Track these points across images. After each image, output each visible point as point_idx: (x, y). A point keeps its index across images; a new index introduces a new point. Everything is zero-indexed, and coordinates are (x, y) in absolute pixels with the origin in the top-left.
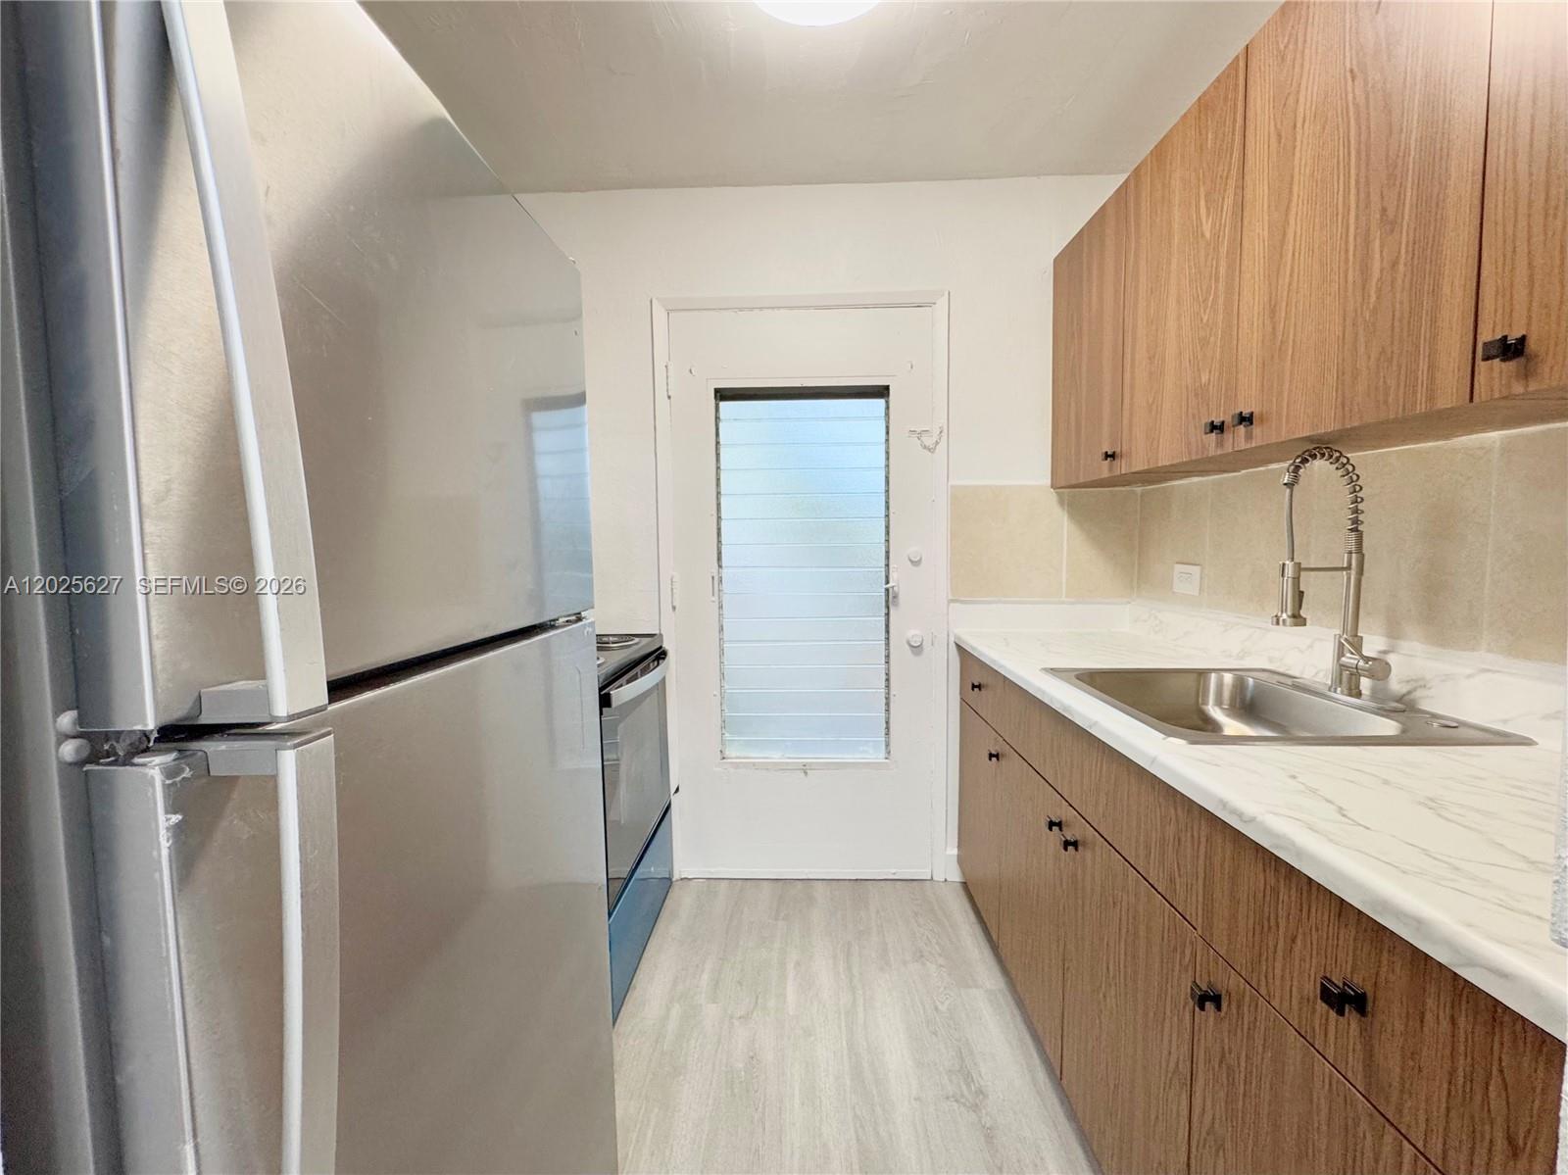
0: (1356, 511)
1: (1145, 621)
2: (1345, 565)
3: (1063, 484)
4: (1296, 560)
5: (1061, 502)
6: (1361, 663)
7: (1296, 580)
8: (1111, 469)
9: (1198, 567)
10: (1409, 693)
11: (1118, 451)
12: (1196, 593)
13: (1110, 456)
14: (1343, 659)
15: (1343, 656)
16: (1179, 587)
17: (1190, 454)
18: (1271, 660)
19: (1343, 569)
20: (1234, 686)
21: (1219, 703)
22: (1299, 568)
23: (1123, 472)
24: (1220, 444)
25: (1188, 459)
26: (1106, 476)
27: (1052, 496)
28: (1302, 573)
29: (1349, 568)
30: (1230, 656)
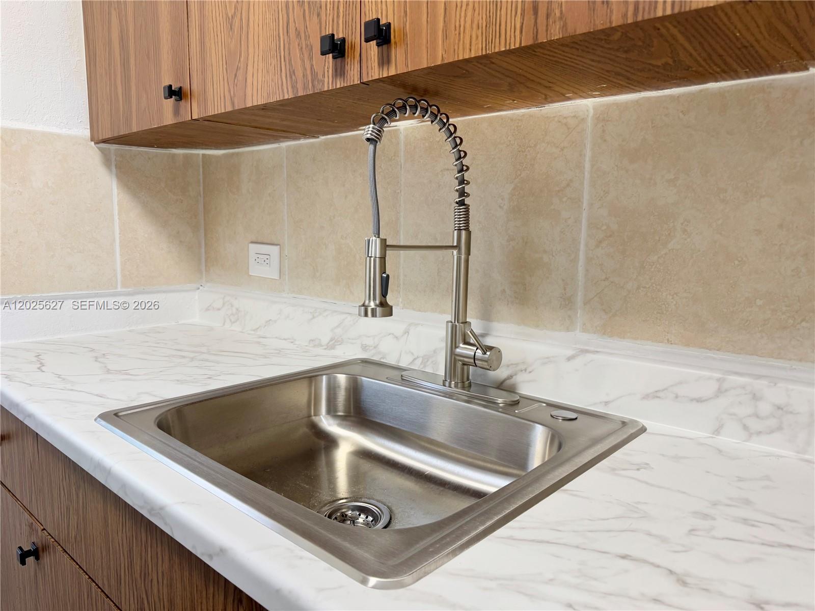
0: (462, 181)
1: (219, 309)
2: (455, 244)
3: (108, 135)
4: (382, 236)
5: (107, 161)
6: (479, 353)
7: (383, 259)
8: (176, 112)
9: (279, 246)
10: (510, 377)
11: (186, 87)
12: (277, 277)
13: (175, 93)
14: (458, 350)
15: (456, 347)
16: (256, 270)
17: (294, 87)
18: (364, 348)
19: (453, 247)
20: (348, 390)
21: (332, 411)
22: (385, 246)
23: (195, 117)
24: (340, 72)
25: (291, 96)
26: (170, 122)
27: (93, 153)
28: (389, 253)
29: (458, 247)
30: (320, 345)
